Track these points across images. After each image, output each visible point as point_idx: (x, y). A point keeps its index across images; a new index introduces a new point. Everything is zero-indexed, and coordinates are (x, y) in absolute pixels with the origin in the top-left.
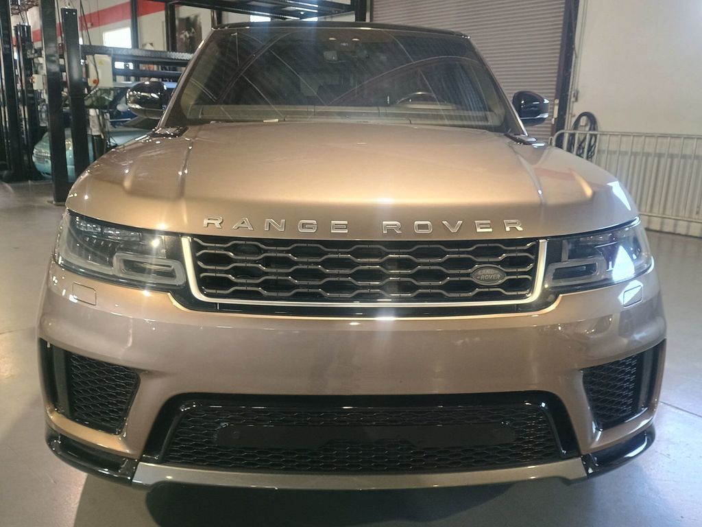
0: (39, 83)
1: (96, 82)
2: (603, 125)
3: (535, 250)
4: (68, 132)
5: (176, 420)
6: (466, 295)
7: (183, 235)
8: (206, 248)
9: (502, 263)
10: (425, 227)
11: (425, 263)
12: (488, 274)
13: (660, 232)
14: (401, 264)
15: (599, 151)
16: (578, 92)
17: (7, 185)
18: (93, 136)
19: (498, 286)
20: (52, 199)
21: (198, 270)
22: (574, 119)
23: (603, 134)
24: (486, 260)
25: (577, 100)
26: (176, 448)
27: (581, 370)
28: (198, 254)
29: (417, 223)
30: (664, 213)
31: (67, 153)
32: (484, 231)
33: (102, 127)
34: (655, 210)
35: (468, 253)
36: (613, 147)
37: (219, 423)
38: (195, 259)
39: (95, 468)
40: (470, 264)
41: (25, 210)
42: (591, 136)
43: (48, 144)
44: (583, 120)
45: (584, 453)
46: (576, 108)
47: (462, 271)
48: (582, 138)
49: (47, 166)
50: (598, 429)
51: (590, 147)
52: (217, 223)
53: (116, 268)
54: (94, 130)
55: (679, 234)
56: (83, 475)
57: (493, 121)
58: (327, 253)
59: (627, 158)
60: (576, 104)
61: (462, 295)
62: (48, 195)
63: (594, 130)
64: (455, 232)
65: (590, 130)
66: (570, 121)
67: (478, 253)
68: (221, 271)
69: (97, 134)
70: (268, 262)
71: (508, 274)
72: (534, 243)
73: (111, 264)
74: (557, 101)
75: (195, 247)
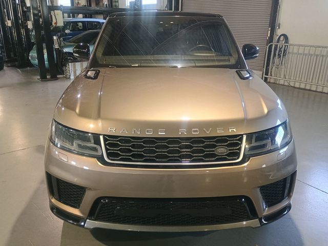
0: (30, 25)
1: (56, 23)
2: (291, 41)
3: (241, 140)
4: (44, 45)
5: (100, 205)
6: (212, 159)
7: (100, 134)
8: (109, 140)
9: (227, 146)
10: (196, 131)
11: (196, 146)
12: (221, 150)
13: (316, 91)
14: (187, 147)
15: (289, 53)
16: (280, 24)
17: (18, 70)
18: (56, 49)
19: (225, 155)
20: (39, 78)
21: (107, 149)
22: (278, 37)
23: (291, 45)
24: (221, 144)
25: (279, 28)
26: (100, 215)
27: (258, 187)
28: (107, 143)
29: (193, 129)
30: (318, 83)
31: (45, 56)
32: (220, 132)
33: (60, 45)
34: (314, 81)
35: (214, 142)
36: (295, 51)
37: (116, 207)
38: (105, 145)
39: (67, 220)
40: (214, 146)
41: (27, 84)
42: (285, 46)
43: (36, 51)
44: (282, 37)
45: (260, 217)
46: (279, 32)
47: (211, 150)
48: (281, 47)
49: (36, 62)
50: (266, 207)
51: (285, 50)
52: (113, 130)
53: (75, 147)
54: (56, 46)
55: (324, 93)
56: (63, 221)
57: (233, 61)
58: (157, 143)
59: (301, 56)
60: (278, 30)
61: (211, 159)
62: (37, 75)
63: (287, 43)
64: (209, 133)
65: (285, 43)
66: (276, 38)
67: (217, 141)
68: (116, 150)
69: (58, 47)
70: (133, 146)
71: (230, 150)
72: (241, 136)
73: (73, 145)
74: (270, 29)
75: (105, 140)
